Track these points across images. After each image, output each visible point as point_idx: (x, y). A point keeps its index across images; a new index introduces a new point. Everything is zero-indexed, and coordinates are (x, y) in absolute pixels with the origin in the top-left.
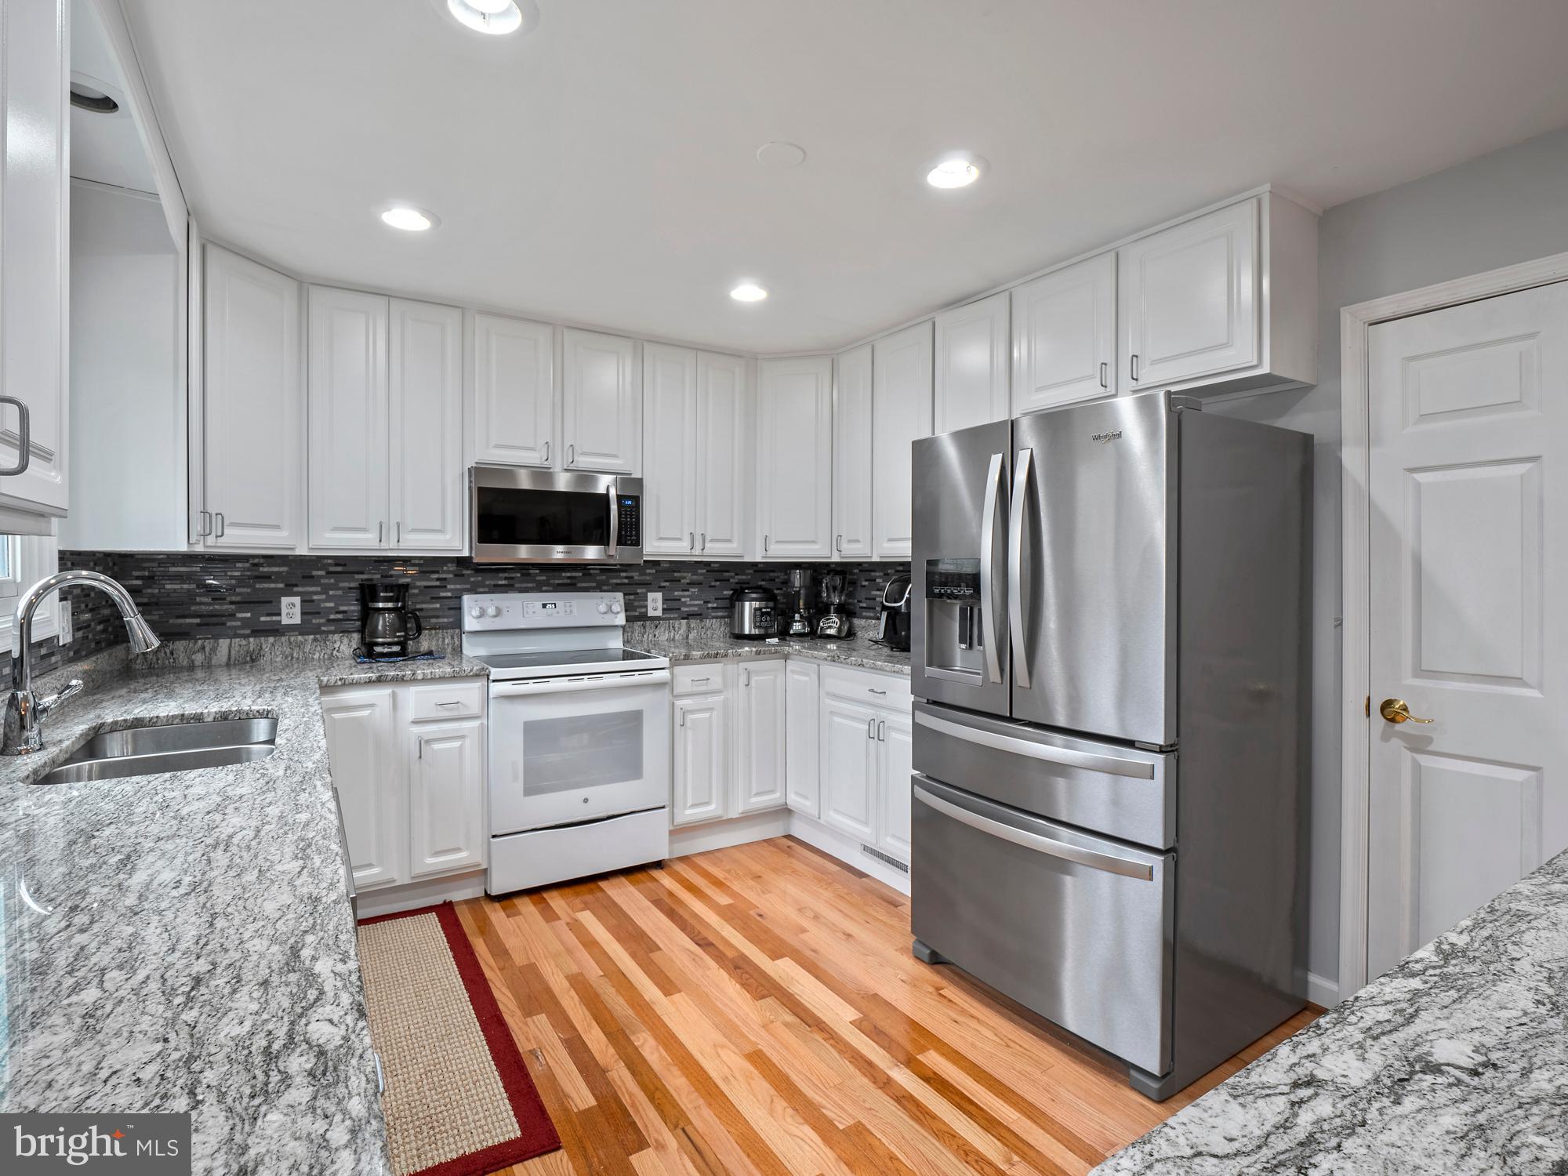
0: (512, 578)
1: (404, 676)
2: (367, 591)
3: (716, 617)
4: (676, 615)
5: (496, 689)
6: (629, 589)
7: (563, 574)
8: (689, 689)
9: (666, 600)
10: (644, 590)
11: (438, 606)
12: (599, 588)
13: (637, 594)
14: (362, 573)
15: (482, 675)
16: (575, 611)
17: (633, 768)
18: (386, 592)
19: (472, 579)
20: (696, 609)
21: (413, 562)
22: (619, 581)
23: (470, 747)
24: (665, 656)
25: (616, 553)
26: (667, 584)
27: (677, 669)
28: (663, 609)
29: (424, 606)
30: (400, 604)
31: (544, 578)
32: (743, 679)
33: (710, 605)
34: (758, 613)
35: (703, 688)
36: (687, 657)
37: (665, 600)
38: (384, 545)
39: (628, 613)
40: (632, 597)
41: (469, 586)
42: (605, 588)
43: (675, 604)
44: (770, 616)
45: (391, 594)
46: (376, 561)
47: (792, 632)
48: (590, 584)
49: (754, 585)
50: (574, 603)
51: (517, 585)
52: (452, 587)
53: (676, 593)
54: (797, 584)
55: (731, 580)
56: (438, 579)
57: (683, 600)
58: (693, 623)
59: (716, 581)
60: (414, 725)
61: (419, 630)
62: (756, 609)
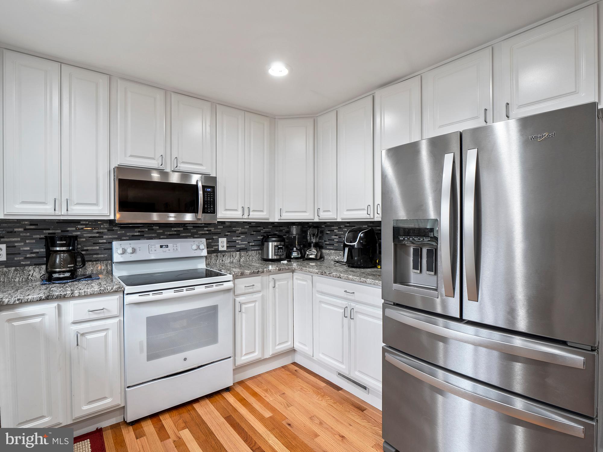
0: (143, 232)
1: (65, 295)
2: (49, 240)
3: (254, 250)
4: (234, 250)
5: (129, 299)
6: (208, 237)
7: (173, 229)
8: (243, 292)
9: (228, 242)
10: (217, 237)
11: (98, 248)
13: (213, 239)
14: (49, 229)
15: (120, 291)
16: (179, 249)
17: (213, 338)
18: (61, 241)
19: (119, 232)
20: (244, 246)
21: (82, 223)
22: (203, 232)
23: (112, 336)
24: (230, 274)
25: (202, 217)
26: (229, 233)
27: (237, 281)
28: (227, 247)
29: (89, 248)
30: (71, 248)
31: (162, 231)
32: (271, 284)
33: (251, 244)
34: (277, 248)
35: (251, 290)
36: (242, 274)
38: (58, 212)
39: (209, 249)
40: (210, 241)
41: (117, 236)
42: (196, 236)
43: (233, 244)
44: (282, 249)
45: (64, 242)
46: (57, 222)
47: (292, 257)
48: (187, 234)
49: (273, 234)
50: (179, 245)
51: (146, 235)
52: (107, 237)
53: (234, 238)
54: (294, 232)
55: (262, 231)
56: (98, 233)
57: (237, 241)
58: (243, 253)
59: (254, 231)
60: (74, 325)
61: (84, 263)
62: (275, 246)
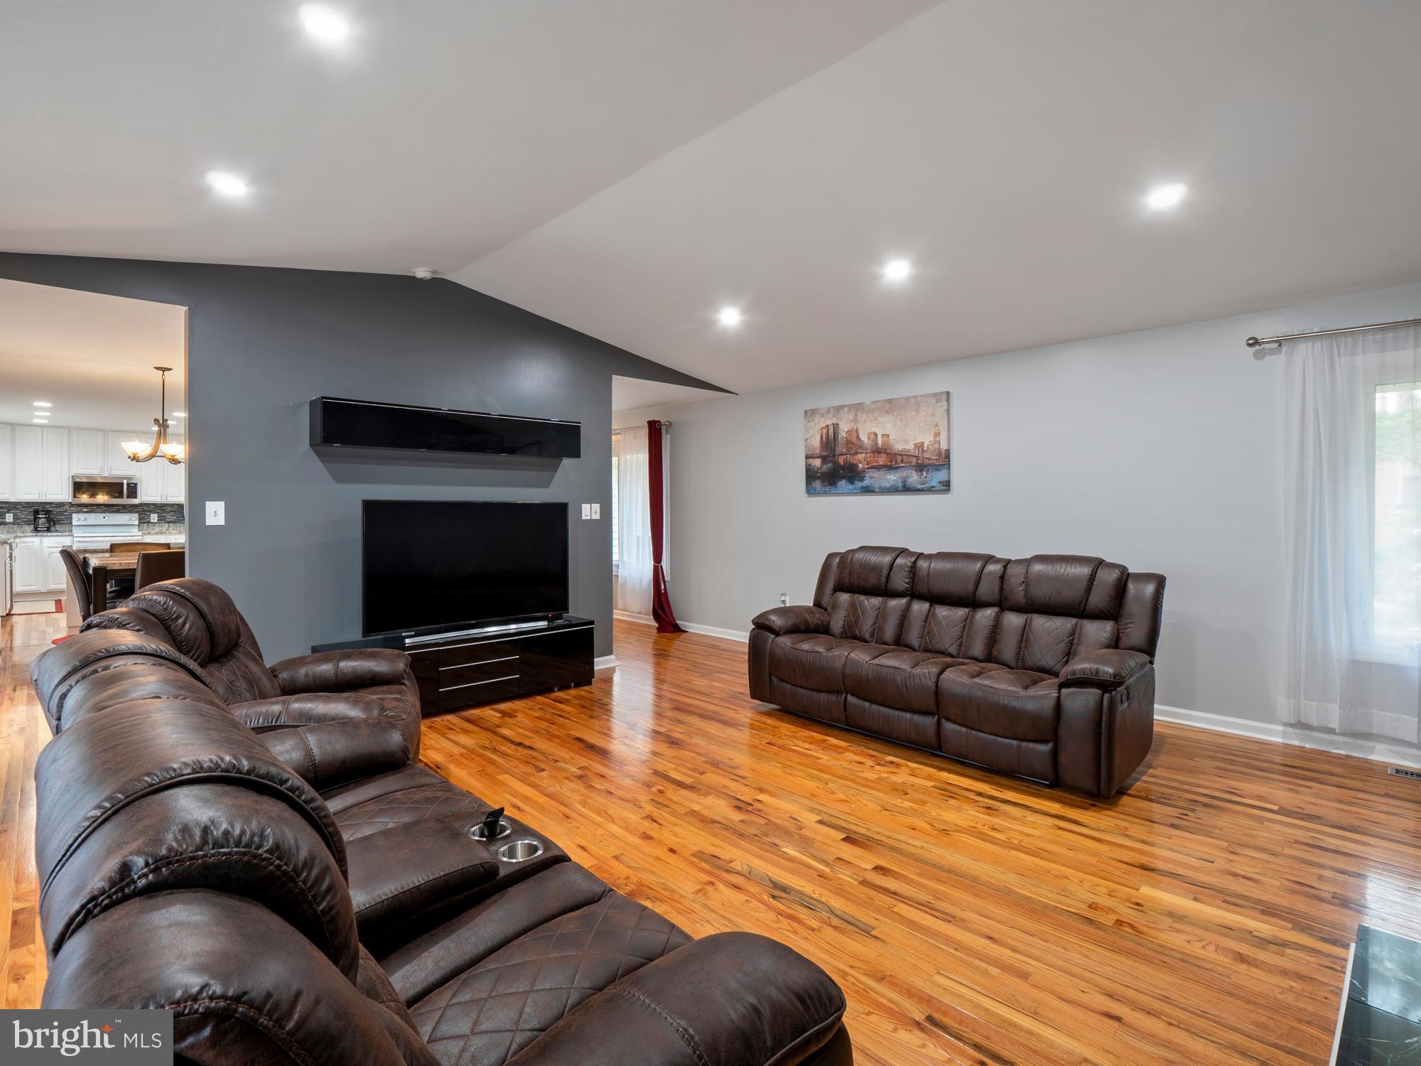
2: (35, 512)
4: (163, 522)
6: (139, 513)
10: (146, 513)
11: (63, 517)
12: (130, 512)
14: (35, 507)
16: (117, 519)
18: (42, 512)
21: (53, 504)
25: (134, 501)
29: (58, 517)
30: (48, 516)
36: (149, 533)
37: (158, 517)
38: (40, 498)
39: (140, 521)
40: (142, 515)
41: (75, 511)
46: (40, 503)
48: (122, 511)
52: (67, 511)
56: (63, 509)
58: (171, 525)
61: (55, 524)
